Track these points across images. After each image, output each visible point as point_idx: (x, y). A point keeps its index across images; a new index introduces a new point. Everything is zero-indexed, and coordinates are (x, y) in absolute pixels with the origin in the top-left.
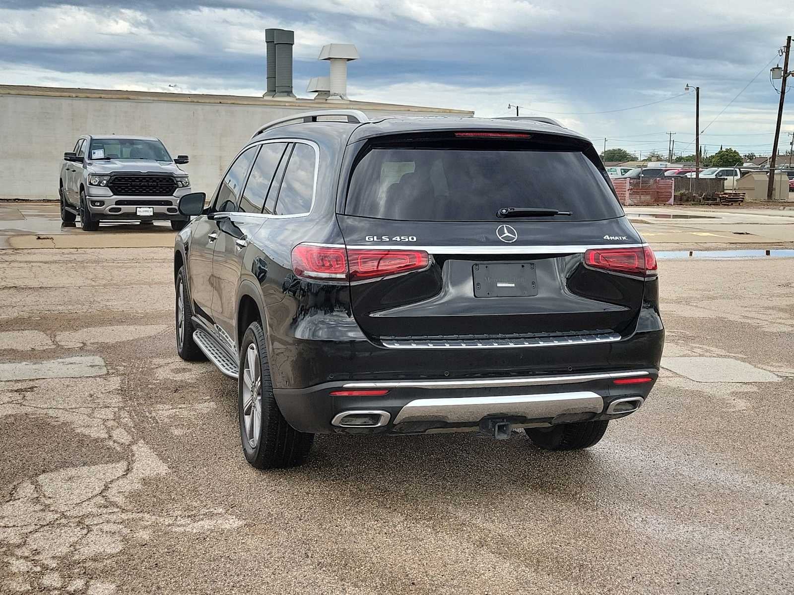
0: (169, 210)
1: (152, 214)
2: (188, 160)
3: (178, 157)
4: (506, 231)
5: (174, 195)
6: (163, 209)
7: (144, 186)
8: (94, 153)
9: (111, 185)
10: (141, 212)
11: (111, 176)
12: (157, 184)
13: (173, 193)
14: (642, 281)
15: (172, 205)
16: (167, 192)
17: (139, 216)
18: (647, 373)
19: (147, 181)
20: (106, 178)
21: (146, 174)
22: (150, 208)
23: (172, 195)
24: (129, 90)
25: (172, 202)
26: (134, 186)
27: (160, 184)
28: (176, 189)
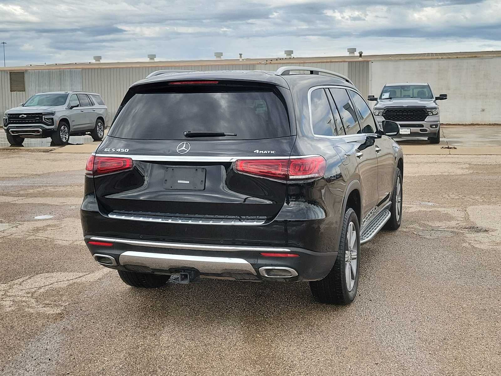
0: (421, 130)
1: (409, 133)
2: (447, 97)
3: (440, 96)
4: (184, 146)
5: (425, 120)
6: (417, 130)
7: (405, 115)
8: (384, 95)
9: (384, 115)
10: (402, 131)
11: (385, 109)
12: (414, 114)
13: (425, 119)
14: (285, 184)
15: (423, 127)
16: (421, 118)
17: (401, 134)
18: (290, 251)
19: (407, 112)
20: (381, 111)
21: (406, 107)
22: (408, 129)
23: (424, 121)
24: (494, 50)
25: (423, 125)
26: (399, 115)
27: (416, 114)
28: (427, 116)
